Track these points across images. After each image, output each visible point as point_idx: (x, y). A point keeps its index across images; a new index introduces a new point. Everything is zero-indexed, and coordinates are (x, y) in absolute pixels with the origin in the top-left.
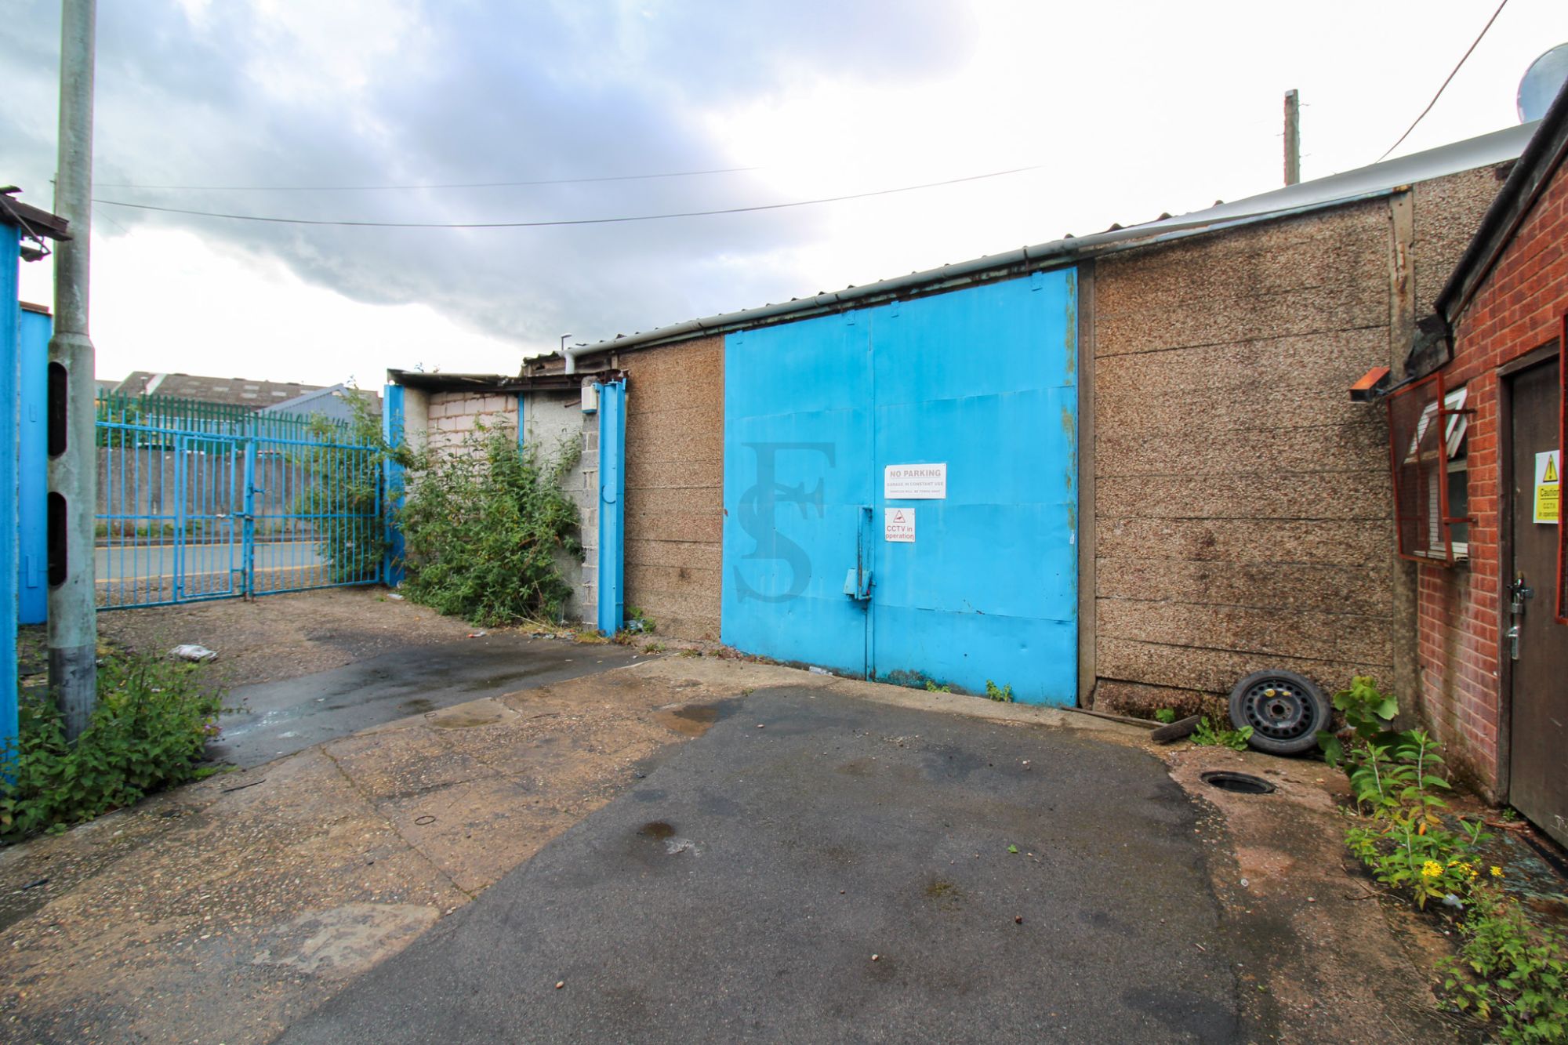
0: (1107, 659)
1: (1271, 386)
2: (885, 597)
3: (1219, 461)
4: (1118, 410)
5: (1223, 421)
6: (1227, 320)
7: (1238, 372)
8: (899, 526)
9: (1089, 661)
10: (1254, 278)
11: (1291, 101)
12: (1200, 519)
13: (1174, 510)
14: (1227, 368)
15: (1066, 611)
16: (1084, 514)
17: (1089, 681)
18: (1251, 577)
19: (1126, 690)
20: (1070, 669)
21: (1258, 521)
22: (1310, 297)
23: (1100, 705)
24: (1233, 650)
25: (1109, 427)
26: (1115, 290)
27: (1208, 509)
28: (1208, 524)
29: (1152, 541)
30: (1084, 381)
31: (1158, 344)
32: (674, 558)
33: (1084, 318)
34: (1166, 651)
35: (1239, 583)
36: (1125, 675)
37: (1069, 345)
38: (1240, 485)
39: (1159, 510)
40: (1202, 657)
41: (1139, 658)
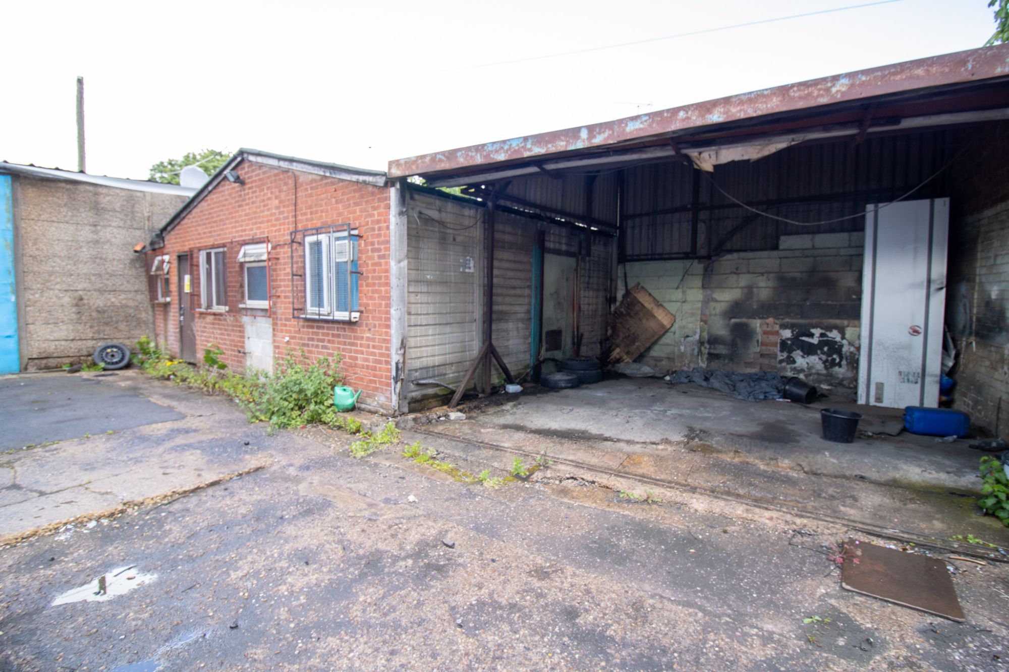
0: (35, 348)
1: (104, 243)
3: (84, 269)
4: (35, 244)
5: (86, 253)
6: (86, 216)
7: (91, 236)
9: (25, 352)
10: (97, 203)
12: (77, 291)
13: (65, 287)
14: (86, 233)
15: (11, 331)
16: (19, 288)
17: (25, 360)
18: (99, 312)
19: (44, 361)
20: (14, 357)
21: (101, 291)
22: (118, 215)
23: (32, 369)
24: (93, 339)
25: (30, 249)
26: (31, 193)
27: (80, 287)
28: (80, 293)
29: (55, 299)
30: (16, 229)
31: (54, 219)
33: (15, 201)
34: (63, 343)
35: (94, 314)
36: (44, 355)
37: (7, 211)
38: (93, 278)
39: (58, 287)
40: (80, 343)
41: (51, 347)
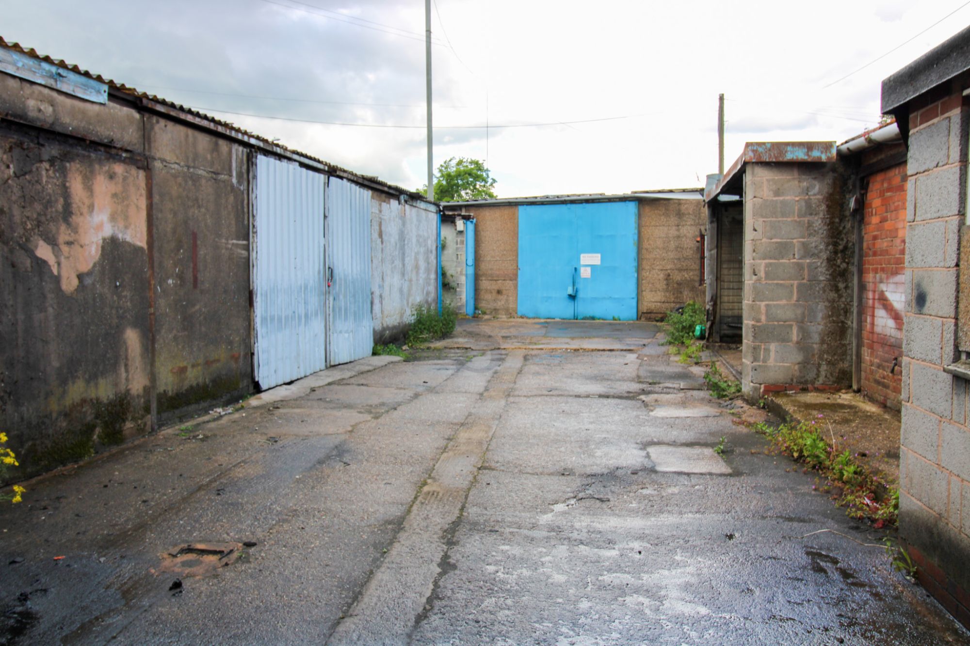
0: (645, 306)
1: (682, 237)
2: (581, 295)
3: (672, 255)
4: (648, 241)
5: (673, 245)
6: (673, 220)
7: (677, 233)
8: (585, 273)
9: (640, 308)
10: (679, 210)
11: (721, 98)
12: (667, 270)
13: (661, 267)
14: (673, 232)
15: (634, 295)
16: (639, 269)
17: (640, 313)
18: (678, 284)
19: (649, 315)
20: (635, 310)
21: (680, 270)
22: (691, 216)
23: (643, 319)
24: (674, 302)
25: (646, 245)
26: (647, 209)
27: (669, 267)
28: (669, 271)
29: (656, 276)
30: (639, 233)
31: (658, 224)
32: (494, 286)
33: (639, 216)
34: (659, 304)
35: (675, 285)
36: (649, 311)
37: (635, 222)
38: (676, 261)
39: (658, 268)
40: (667, 304)
41: (653, 306)
